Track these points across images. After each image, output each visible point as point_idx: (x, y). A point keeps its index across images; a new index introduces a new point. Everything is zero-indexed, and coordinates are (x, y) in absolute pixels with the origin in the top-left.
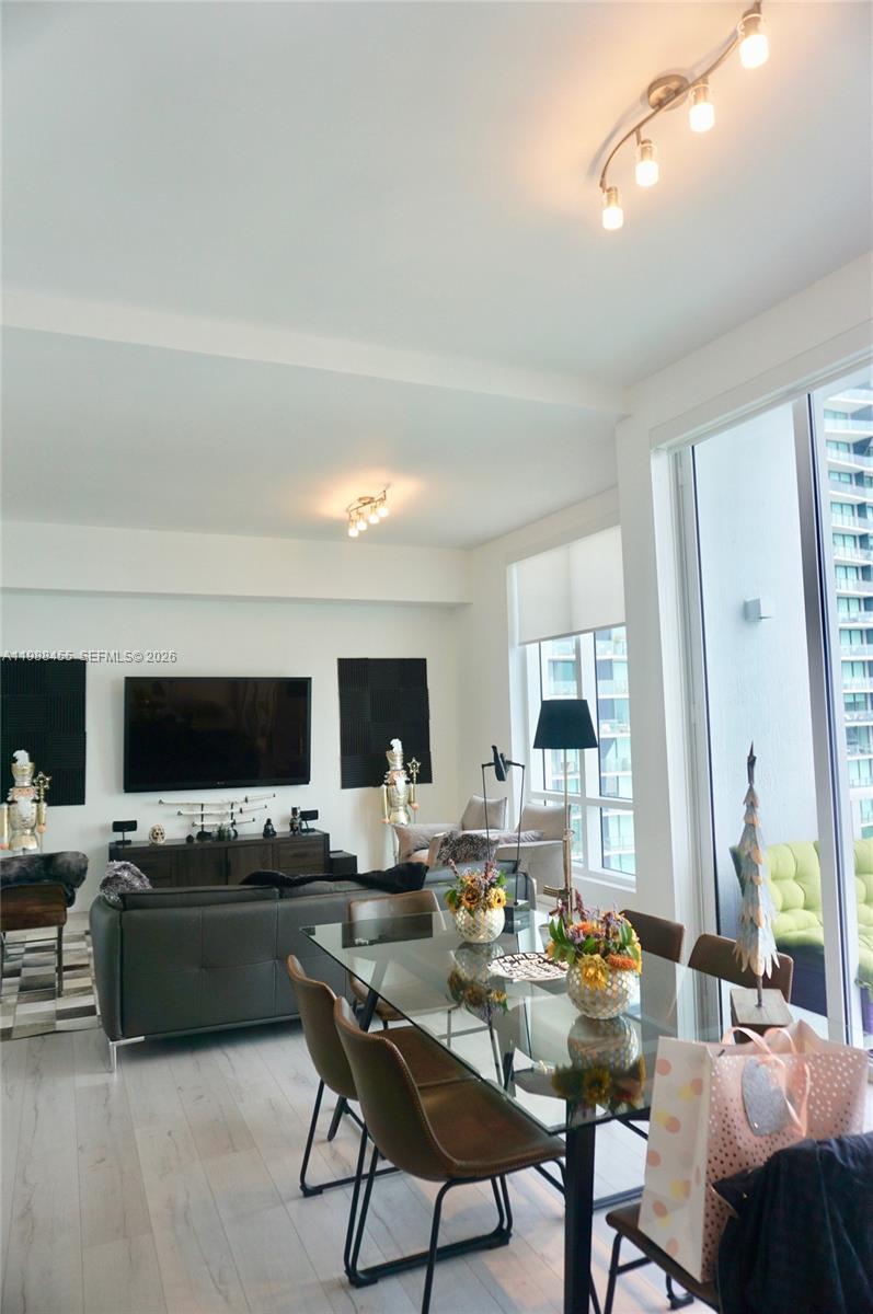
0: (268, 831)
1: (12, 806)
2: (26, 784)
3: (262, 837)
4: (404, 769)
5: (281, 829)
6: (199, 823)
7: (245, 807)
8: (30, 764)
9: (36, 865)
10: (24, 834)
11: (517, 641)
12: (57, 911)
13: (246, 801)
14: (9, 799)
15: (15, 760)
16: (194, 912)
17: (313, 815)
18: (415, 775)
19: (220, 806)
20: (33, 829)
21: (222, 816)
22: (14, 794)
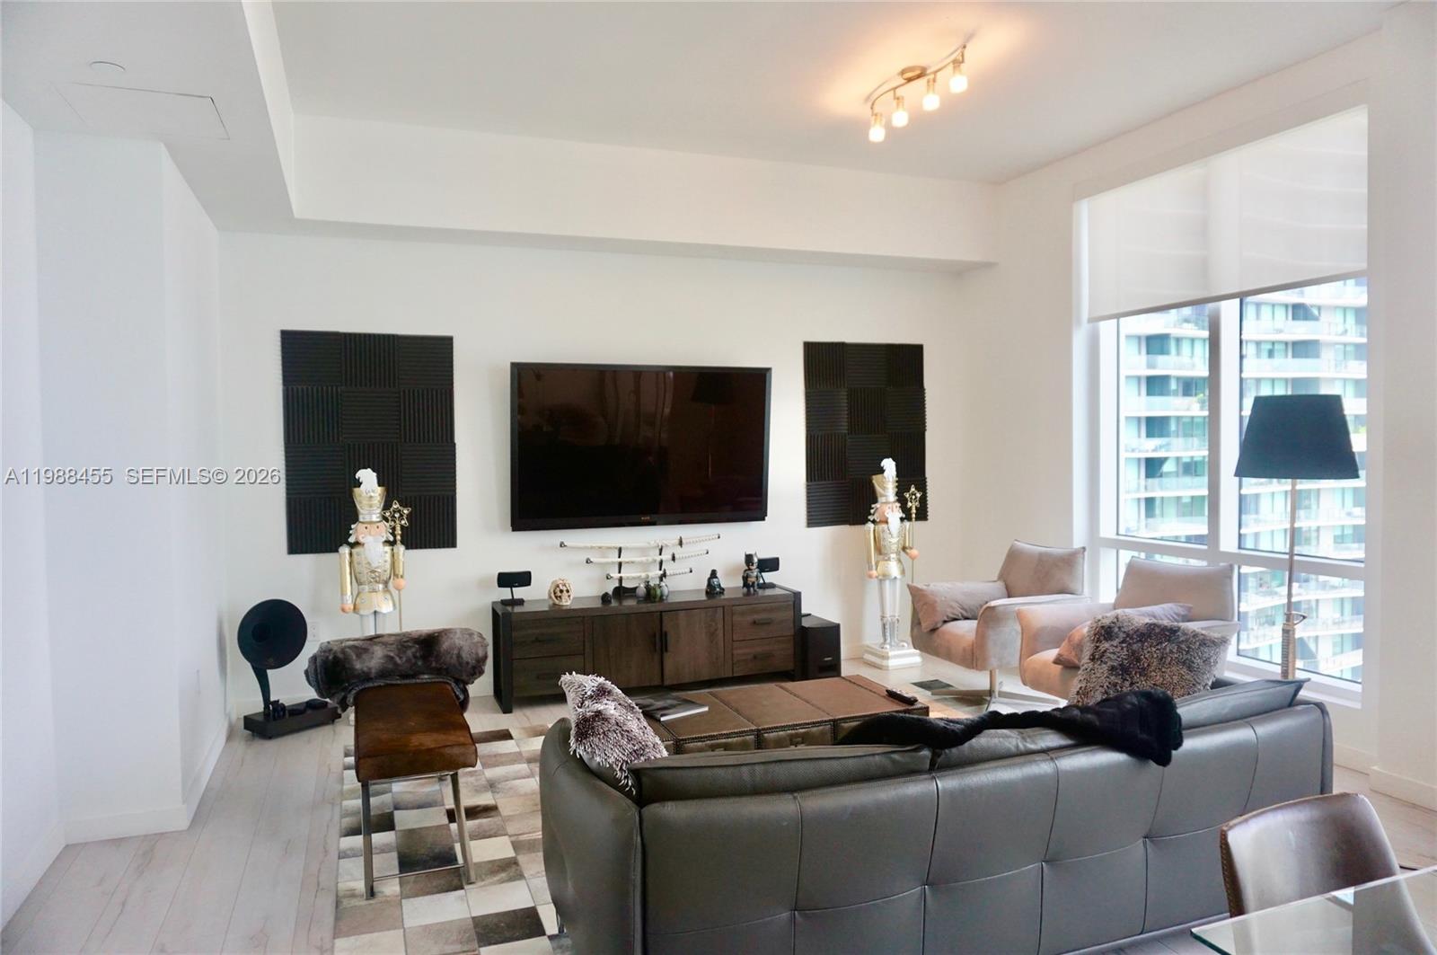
0: (713, 590)
1: (354, 551)
2: (375, 518)
3: (703, 597)
4: (898, 501)
5: (731, 583)
6: (616, 575)
7: (679, 552)
8: (379, 490)
9: (409, 653)
10: (374, 591)
11: (1085, 316)
12: (460, 745)
13: (681, 543)
14: (352, 540)
15: (359, 484)
16: (784, 807)
17: (771, 565)
18: (914, 511)
19: (643, 551)
20: (386, 583)
21: (645, 566)
22: (358, 532)
